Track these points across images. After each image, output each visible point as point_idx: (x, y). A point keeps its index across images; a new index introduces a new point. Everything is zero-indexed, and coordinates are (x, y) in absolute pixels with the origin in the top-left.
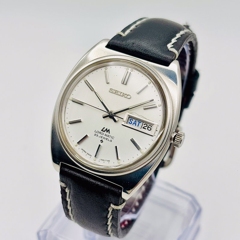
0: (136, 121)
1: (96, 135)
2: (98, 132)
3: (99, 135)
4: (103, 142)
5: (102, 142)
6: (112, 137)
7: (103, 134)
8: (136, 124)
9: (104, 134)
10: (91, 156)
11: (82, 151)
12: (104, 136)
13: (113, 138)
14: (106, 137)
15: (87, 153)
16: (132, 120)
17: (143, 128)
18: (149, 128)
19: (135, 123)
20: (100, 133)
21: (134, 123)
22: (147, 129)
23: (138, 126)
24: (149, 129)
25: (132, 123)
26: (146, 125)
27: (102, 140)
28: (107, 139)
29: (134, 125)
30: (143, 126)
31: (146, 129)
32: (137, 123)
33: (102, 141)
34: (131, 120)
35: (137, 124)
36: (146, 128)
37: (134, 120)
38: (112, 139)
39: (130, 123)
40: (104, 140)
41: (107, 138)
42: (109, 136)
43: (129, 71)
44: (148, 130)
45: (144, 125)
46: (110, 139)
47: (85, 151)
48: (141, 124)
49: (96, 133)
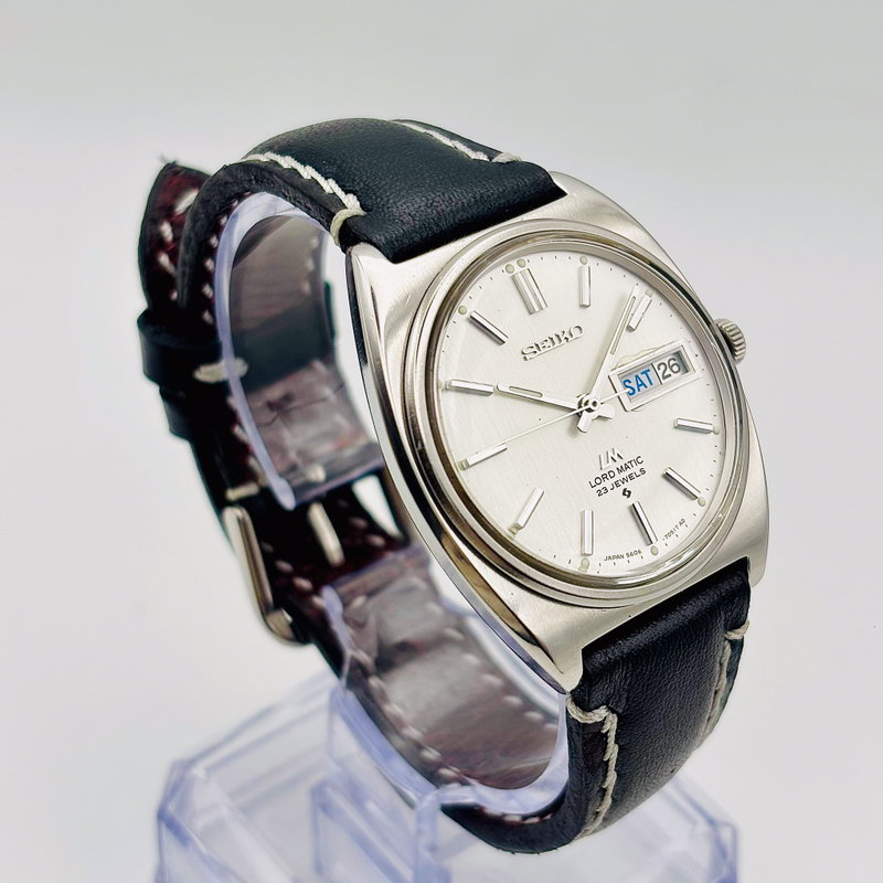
0: (637, 376)
1: (603, 491)
2: (598, 481)
3: (608, 484)
4: (630, 492)
5: (629, 496)
6: (637, 462)
7: (612, 474)
8: (643, 384)
9: (616, 472)
10: (640, 552)
11: (611, 562)
12: (619, 477)
13: (640, 460)
14: (625, 474)
15: (625, 556)
16: (629, 382)
17: (664, 378)
19: (640, 383)
20: (604, 477)
21: (639, 386)
23: (651, 384)
24: (675, 370)
25: (636, 389)
26: (662, 367)
27: (625, 490)
28: (631, 477)
29: (642, 388)
30: (660, 373)
31: (670, 375)
32: (644, 378)
33: (627, 493)
34: (627, 384)
35: (647, 383)
36: (668, 372)
37: (633, 379)
38: (640, 466)
39: (631, 391)
40: (628, 485)
41: (629, 472)
42: (629, 465)
45: (659, 369)
46: (636, 469)
47: (618, 557)
48: (652, 374)
49: (599, 487)
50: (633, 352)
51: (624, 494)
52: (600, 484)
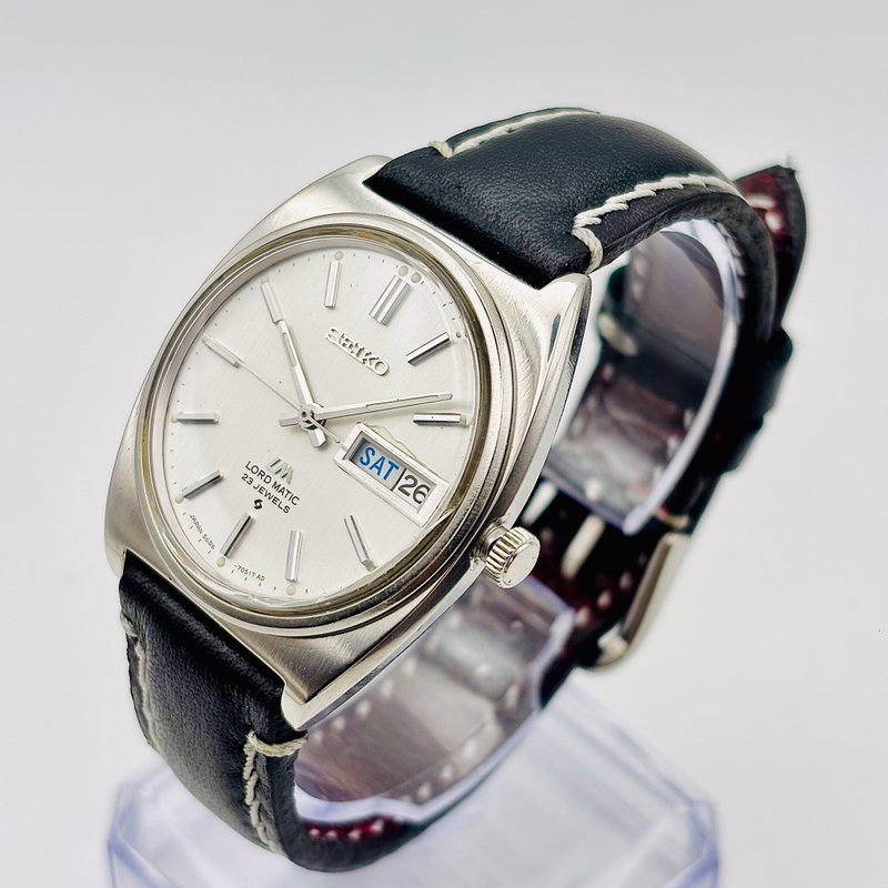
0: (383, 459)
1: (248, 479)
2: (255, 470)
3: (257, 481)
4: (260, 507)
5: (256, 508)
6: (292, 498)
7: (268, 480)
8: (380, 469)
9: (273, 482)
10: (213, 547)
11: (192, 523)
12: (269, 488)
13: (295, 500)
14: (274, 493)
15: (203, 534)
16: (373, 454)
17: (401, 489)
18: (421, 493)
19: (379, 465)
20: (261, 474)
21: (374, 465)
22: (411, 496)
23: (385, 478)
24: (419, 497)
25: (370, 465)
26: (411, 482)
27: (260, 501)
28: (275, 500)
29: (375, 470)
30: (403, 482)
31: (408, 495)
32: (386, 466)
33: (258, 504)
34: (370, 452)
35: (383, 472)
36: (411, 491)
37: (378, 456)
38: (290, 504)
39: (365, 460)
40: (266, 503)
41: (279, 495)
42: (286, 492)
43: (407, 279)
44: (416, 500)
45: (406, 478)
46: (285, 502)
47: (199, 527)
48: (395, 474)
49: (249, 473)
50: (396, 436)
51: (256, 502)
52: (253, 473)
